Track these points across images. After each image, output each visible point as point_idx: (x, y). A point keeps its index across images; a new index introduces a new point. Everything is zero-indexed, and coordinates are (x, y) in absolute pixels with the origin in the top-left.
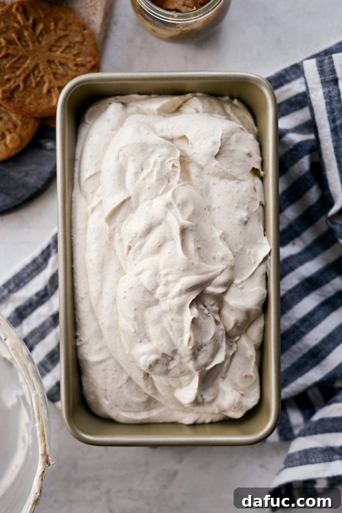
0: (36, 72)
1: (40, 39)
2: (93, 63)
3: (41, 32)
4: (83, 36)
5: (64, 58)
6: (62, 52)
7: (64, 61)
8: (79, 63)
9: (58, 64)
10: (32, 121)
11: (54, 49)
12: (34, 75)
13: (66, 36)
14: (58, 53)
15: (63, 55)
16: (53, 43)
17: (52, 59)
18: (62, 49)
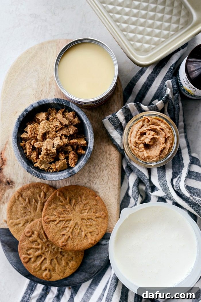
0: (77, 227)
1: (75, 208)
2: (105, 214)
3: (74, 204)
4: (96, 200)
5: (89, 215)
6: (87, 213)
7: (89, 217)
8: (97, 216)
9: (87, 220)
10: (80, 253)
11: (83, 211)
12: (76, 228)
13: (88, 203)
14: (86, 214)
15: (88, 214)
16: (82, 209)
17: (83, 217)
18: (87, 211)
